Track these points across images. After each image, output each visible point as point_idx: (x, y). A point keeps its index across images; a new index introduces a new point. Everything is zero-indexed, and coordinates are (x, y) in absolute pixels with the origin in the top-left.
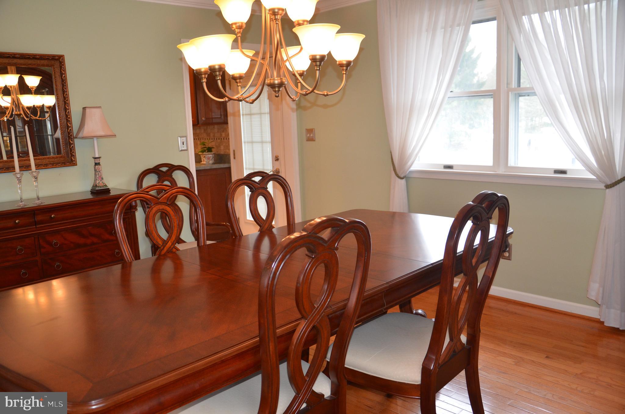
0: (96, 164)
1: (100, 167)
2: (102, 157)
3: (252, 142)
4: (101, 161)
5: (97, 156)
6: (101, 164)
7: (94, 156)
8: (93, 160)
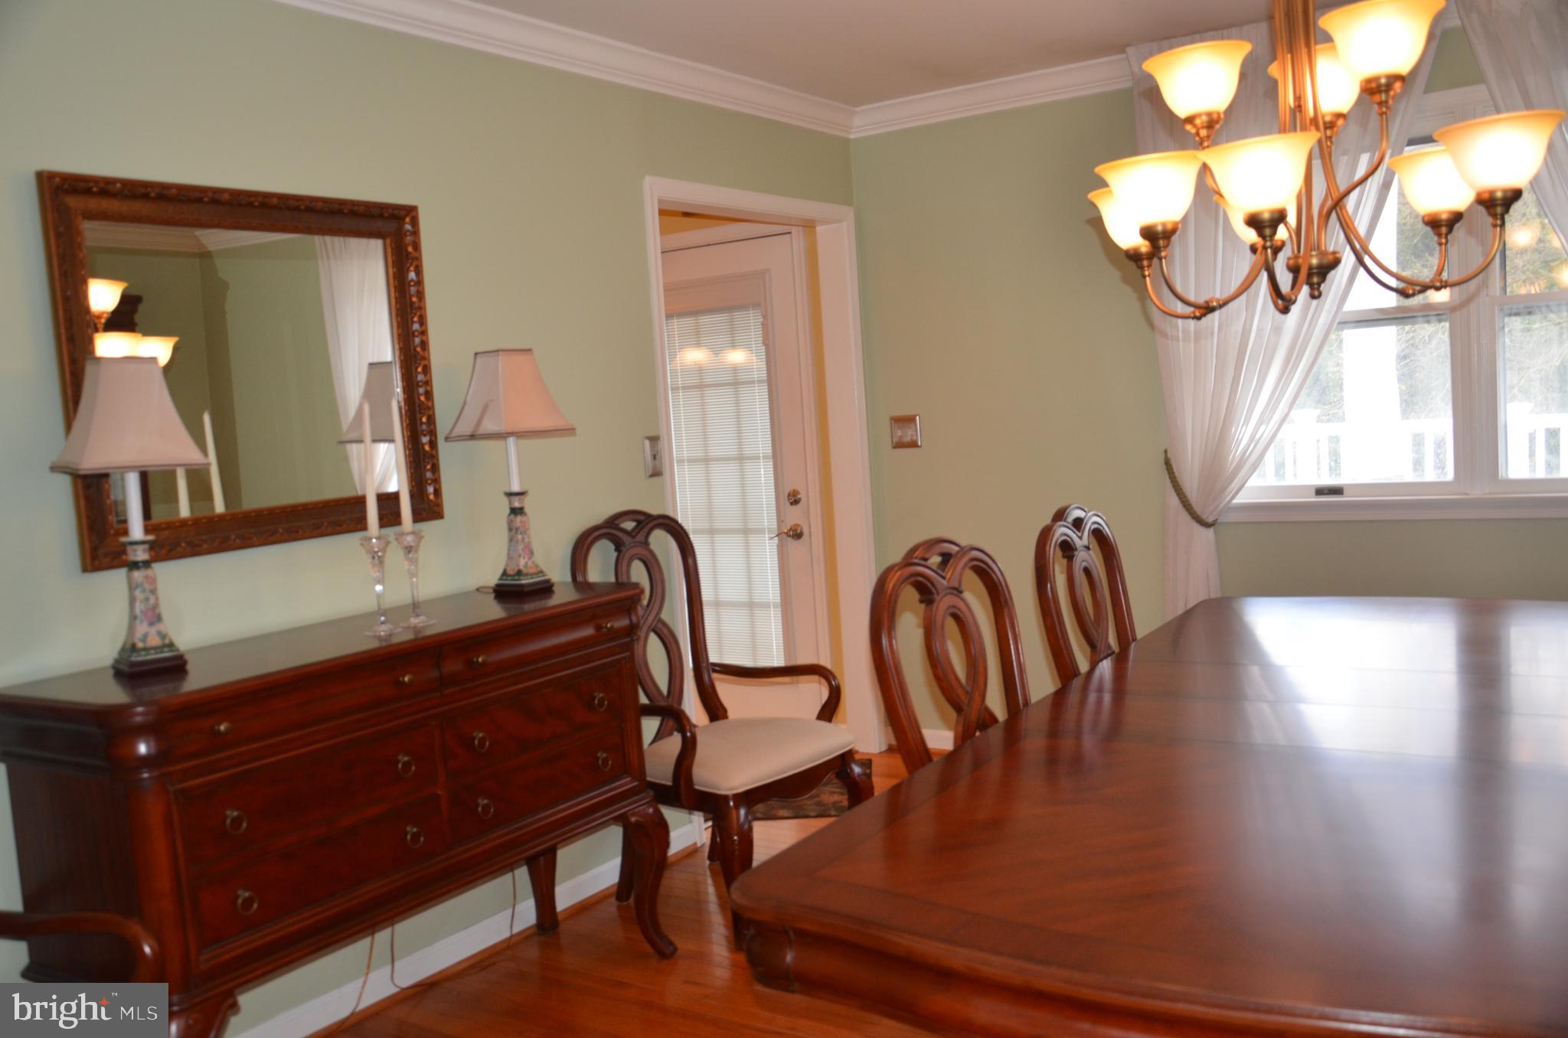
0: (516, 511)
1: (524, 518)
2: (529, 492)
3: (707, 460)
4: (528, 504)
5: (516, 488)
6: (526, 510)
7: (508, 491)
8: (505, 500)
